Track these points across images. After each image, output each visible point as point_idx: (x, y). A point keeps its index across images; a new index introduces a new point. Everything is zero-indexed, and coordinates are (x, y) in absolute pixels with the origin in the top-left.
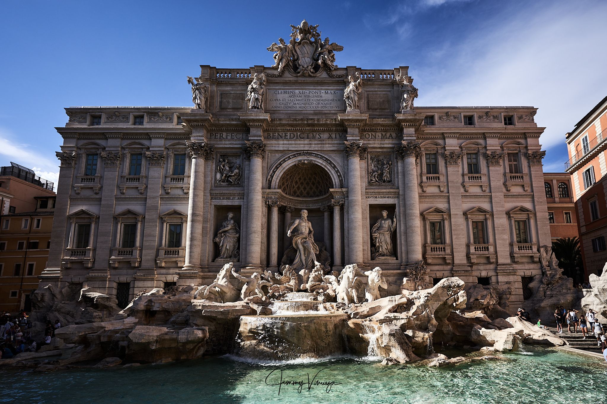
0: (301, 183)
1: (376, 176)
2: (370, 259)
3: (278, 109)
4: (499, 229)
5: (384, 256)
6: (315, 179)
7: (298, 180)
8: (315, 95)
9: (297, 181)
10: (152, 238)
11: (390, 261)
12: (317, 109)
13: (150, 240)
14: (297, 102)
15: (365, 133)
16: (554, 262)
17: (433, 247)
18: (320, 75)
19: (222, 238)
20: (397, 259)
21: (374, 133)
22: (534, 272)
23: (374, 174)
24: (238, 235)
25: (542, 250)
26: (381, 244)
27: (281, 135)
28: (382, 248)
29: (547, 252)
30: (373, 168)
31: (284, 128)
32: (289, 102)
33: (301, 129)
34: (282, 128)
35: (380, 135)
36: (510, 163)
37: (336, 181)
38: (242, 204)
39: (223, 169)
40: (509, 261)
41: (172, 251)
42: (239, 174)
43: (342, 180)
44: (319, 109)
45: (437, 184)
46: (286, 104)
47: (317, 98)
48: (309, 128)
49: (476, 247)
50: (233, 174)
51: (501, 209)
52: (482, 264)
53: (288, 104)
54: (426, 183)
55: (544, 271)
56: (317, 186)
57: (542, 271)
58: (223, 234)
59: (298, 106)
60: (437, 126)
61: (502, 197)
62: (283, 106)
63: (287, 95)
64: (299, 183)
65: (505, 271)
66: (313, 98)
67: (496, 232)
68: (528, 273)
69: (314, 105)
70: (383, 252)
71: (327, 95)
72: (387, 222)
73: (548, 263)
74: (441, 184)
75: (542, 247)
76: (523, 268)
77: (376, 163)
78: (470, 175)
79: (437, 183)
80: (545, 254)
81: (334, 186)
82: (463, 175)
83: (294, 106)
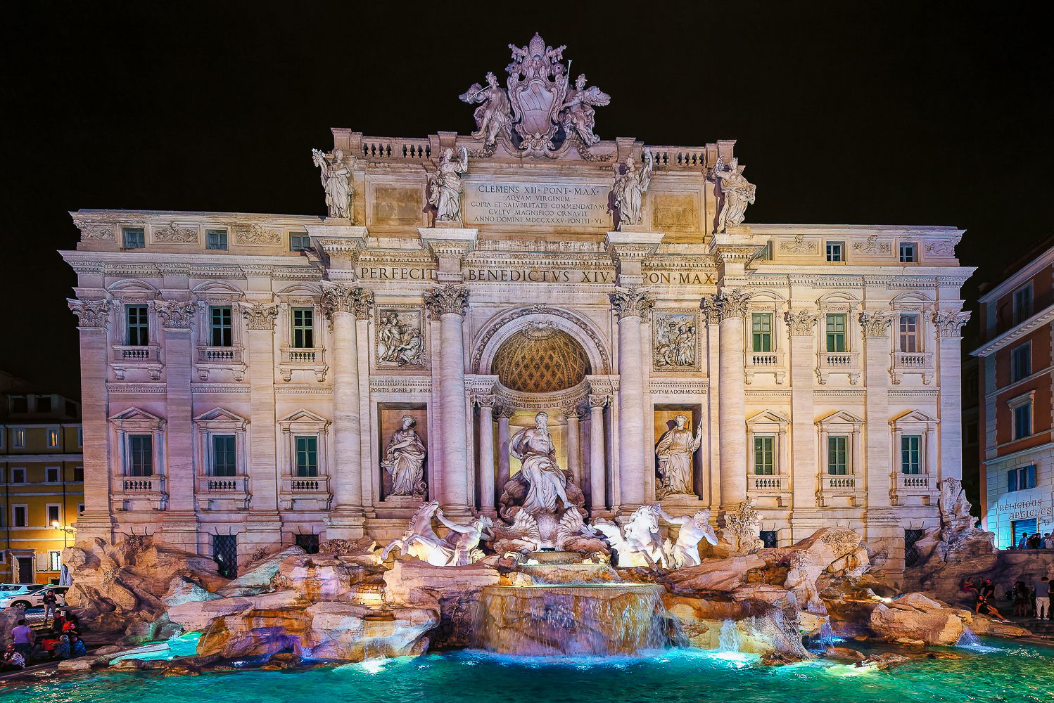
0: (525, 367)
1: (667, 353)
2: (654, 498)
3: (487, 222)
4: (875, 450)
5: (678, 492)
6: (551, 358)
7: (520, 360)
8: (555, 195)
9: (518, 362)
10: (267, 460)
11: (689, 503)
12: (561, 224)
13: (264, 464)
14: (521, 209)
15: (649, 273)
16: (963, 507)
17: (759, 480)
18: (565, 156)
19: (396, 461)
20: (701, 499)
21: (665, 273)
22: (927, 522)
23: (663, 350)
24: (423, 456)
25: (945, 486)
26: (673, 473)
27: (494, 273)
28: (675, 480)
29: (952, 490)
30: (660, 338)
31: (501, 260)
32: (508, 209)
33: (532, 261)
34: (497, 260)
35: (678, 277)
36: (904, 333)
37: (597, 361)
38: (427, 400)
39: (389, 338)
40: (887, 503)
41: (305, 482)
42: (419, 347)
43: (607, 359)
44: (565, 223)
45: (772, 370)
46: (502, 212)
47: (561, 203)
48: (547, 261)
49: (834, 480)
50: (409, 347)
51: (880, 415)
52: (840, 508)
53: (505, 212)
54: (752, 367)
55: (944, 520)
56: (553, 372)
57: (942, 520)
58: (396, 454)
59: (524, 217)
60: (776, 262)
61: (886, 394)
62: (495, 216)
63: (503, 194)
64: (522, 366)
65: (881, 520)
66: (552, 202)
67: (869, 454)
68: (917, 525)
69: (555, 216)
70: (677, 486)
71: (578, 196)
72: (685, 435)
73: (951, 507)
74: (779, 371)
75: (946, 481)
76: (910, 515)
77: (666, 330)
78: (831, 354)
79: (771, 367)
80: (949, 494)
81: (593, 371)
82: (819, 354)
83: (517, 216)
